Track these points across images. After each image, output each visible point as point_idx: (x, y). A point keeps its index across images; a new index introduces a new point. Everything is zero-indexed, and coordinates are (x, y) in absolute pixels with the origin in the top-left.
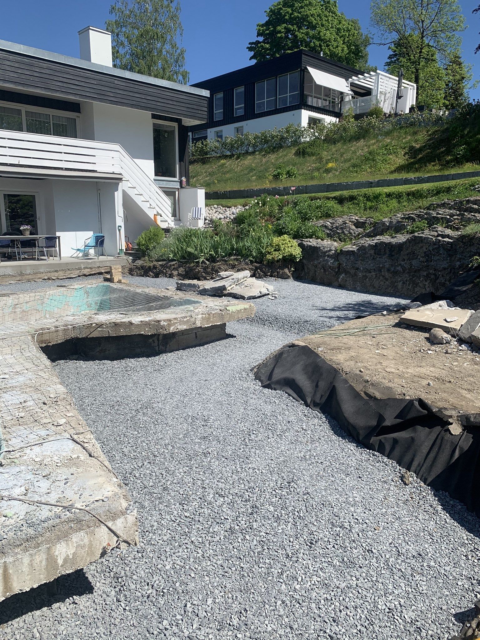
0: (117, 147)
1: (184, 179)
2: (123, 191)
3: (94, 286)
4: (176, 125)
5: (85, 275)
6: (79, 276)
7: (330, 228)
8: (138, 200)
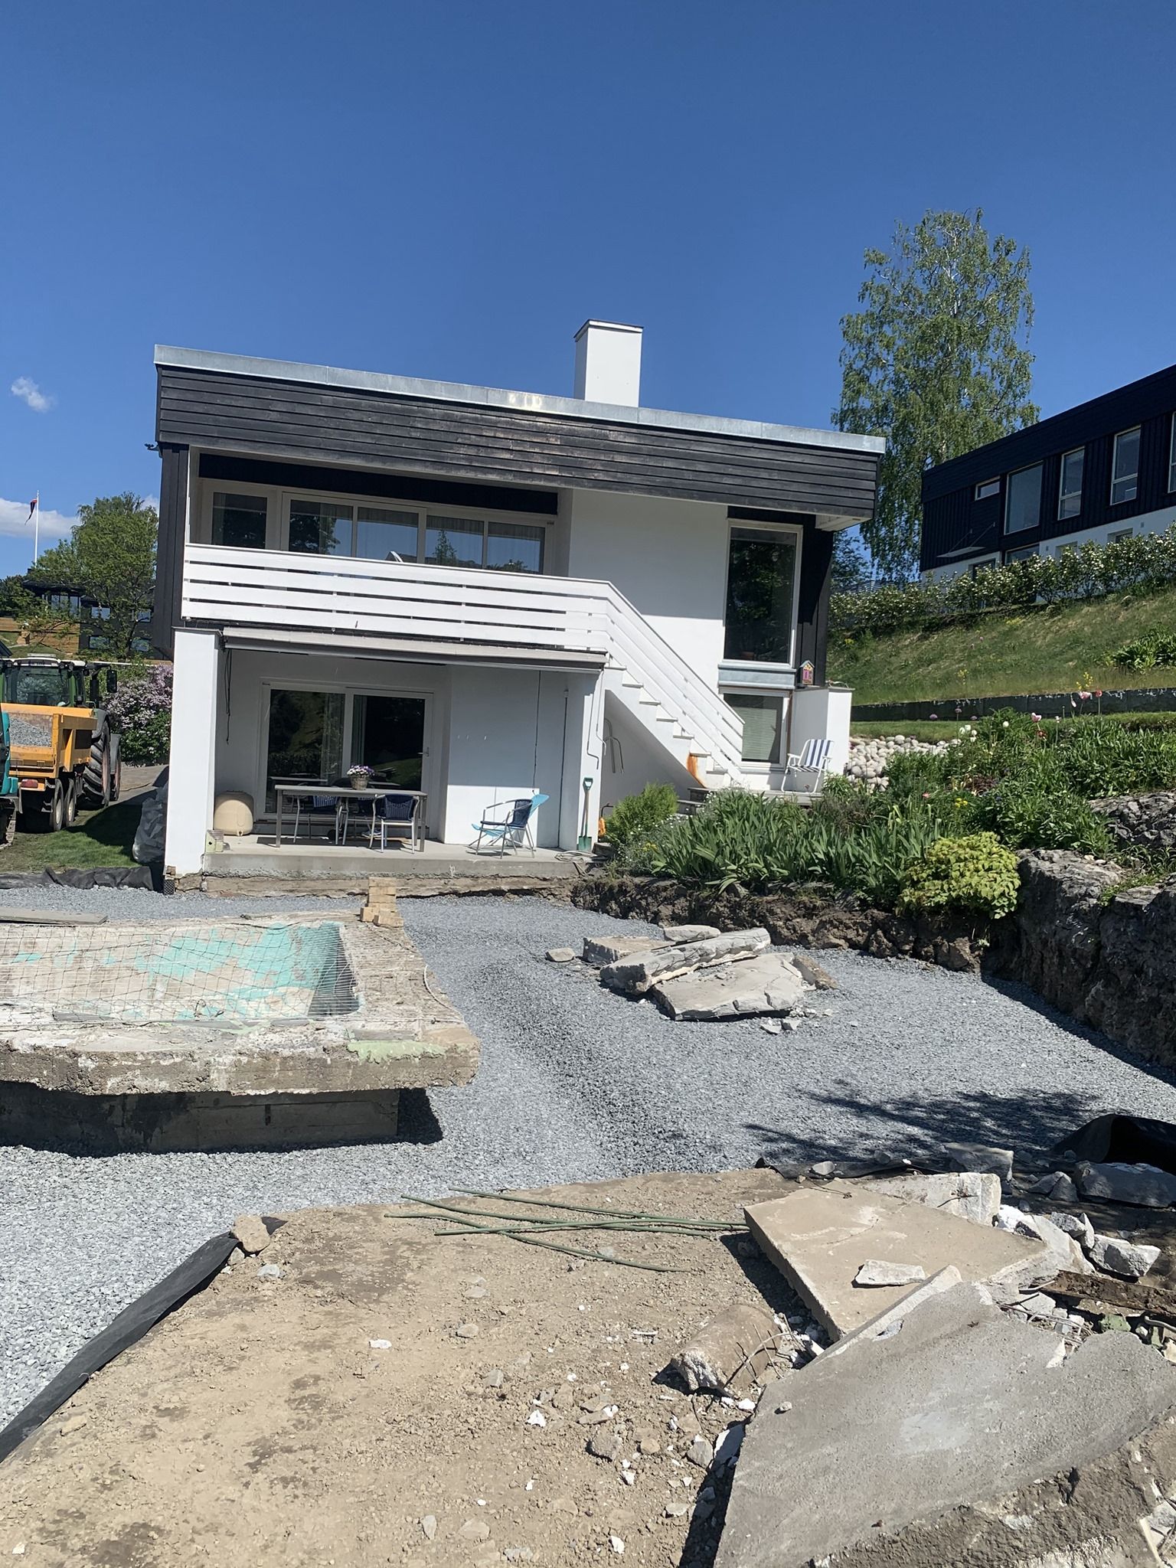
0: (603, 589)
1: (807, 666)
2: (608, 694)
3: (316, 925)
4: (798, 529)
5: (456, 893)
6: (442, 894)
7: (1133, 821)
8: (647, 718)
